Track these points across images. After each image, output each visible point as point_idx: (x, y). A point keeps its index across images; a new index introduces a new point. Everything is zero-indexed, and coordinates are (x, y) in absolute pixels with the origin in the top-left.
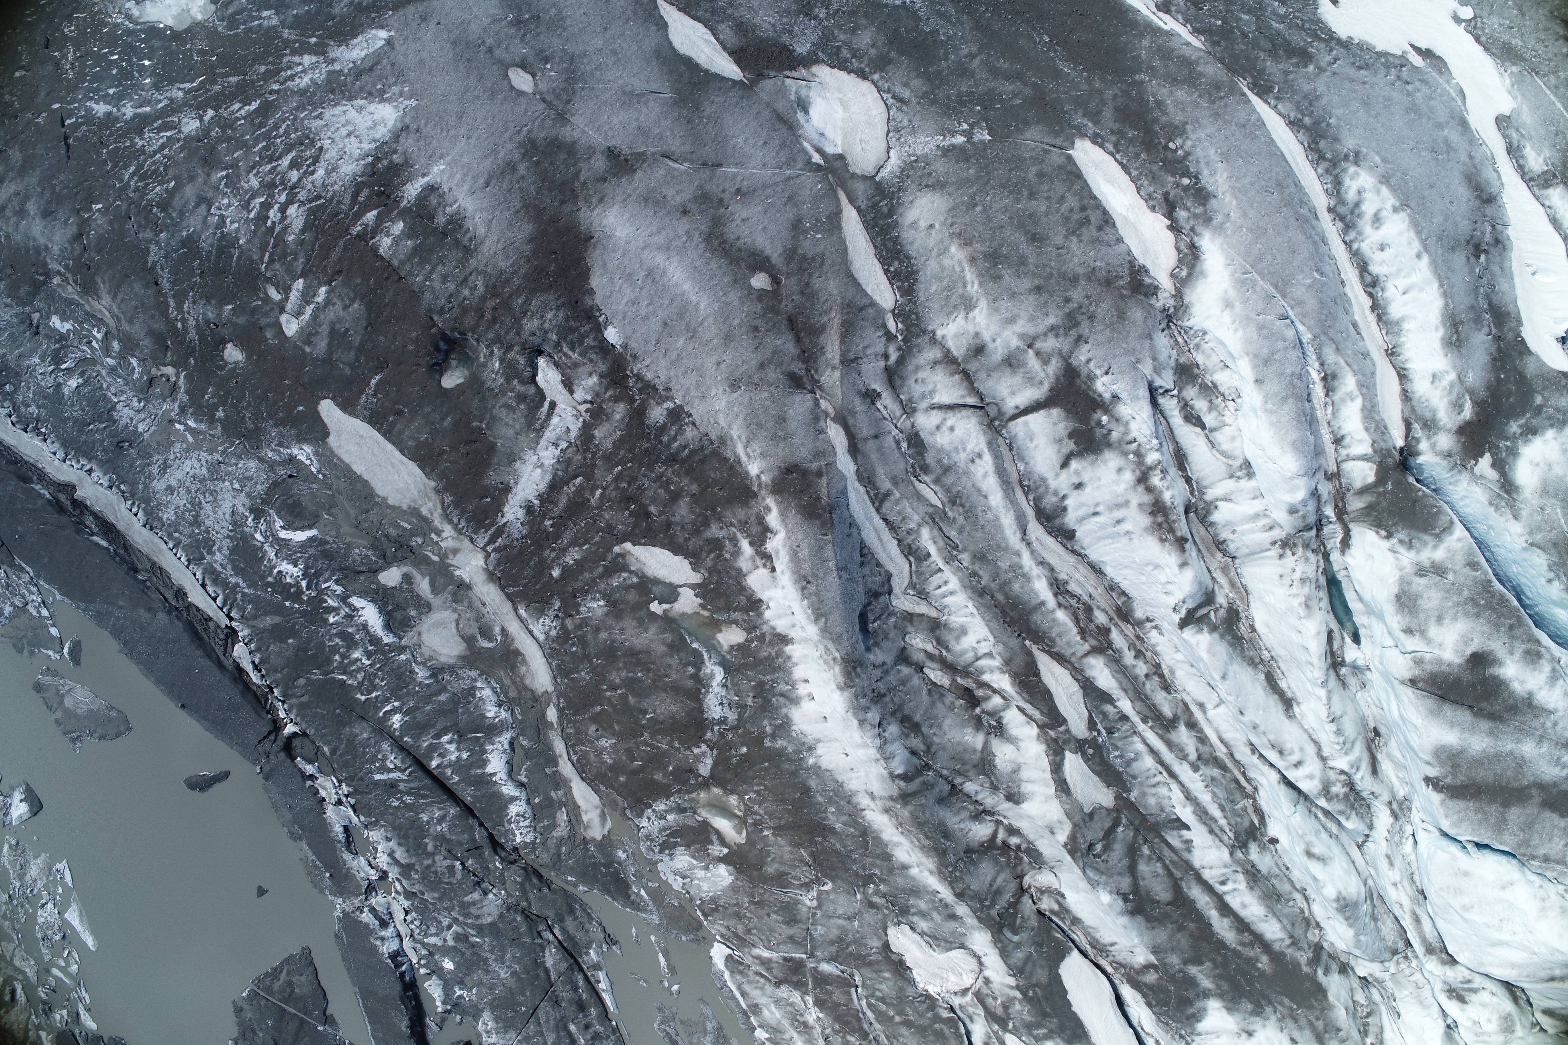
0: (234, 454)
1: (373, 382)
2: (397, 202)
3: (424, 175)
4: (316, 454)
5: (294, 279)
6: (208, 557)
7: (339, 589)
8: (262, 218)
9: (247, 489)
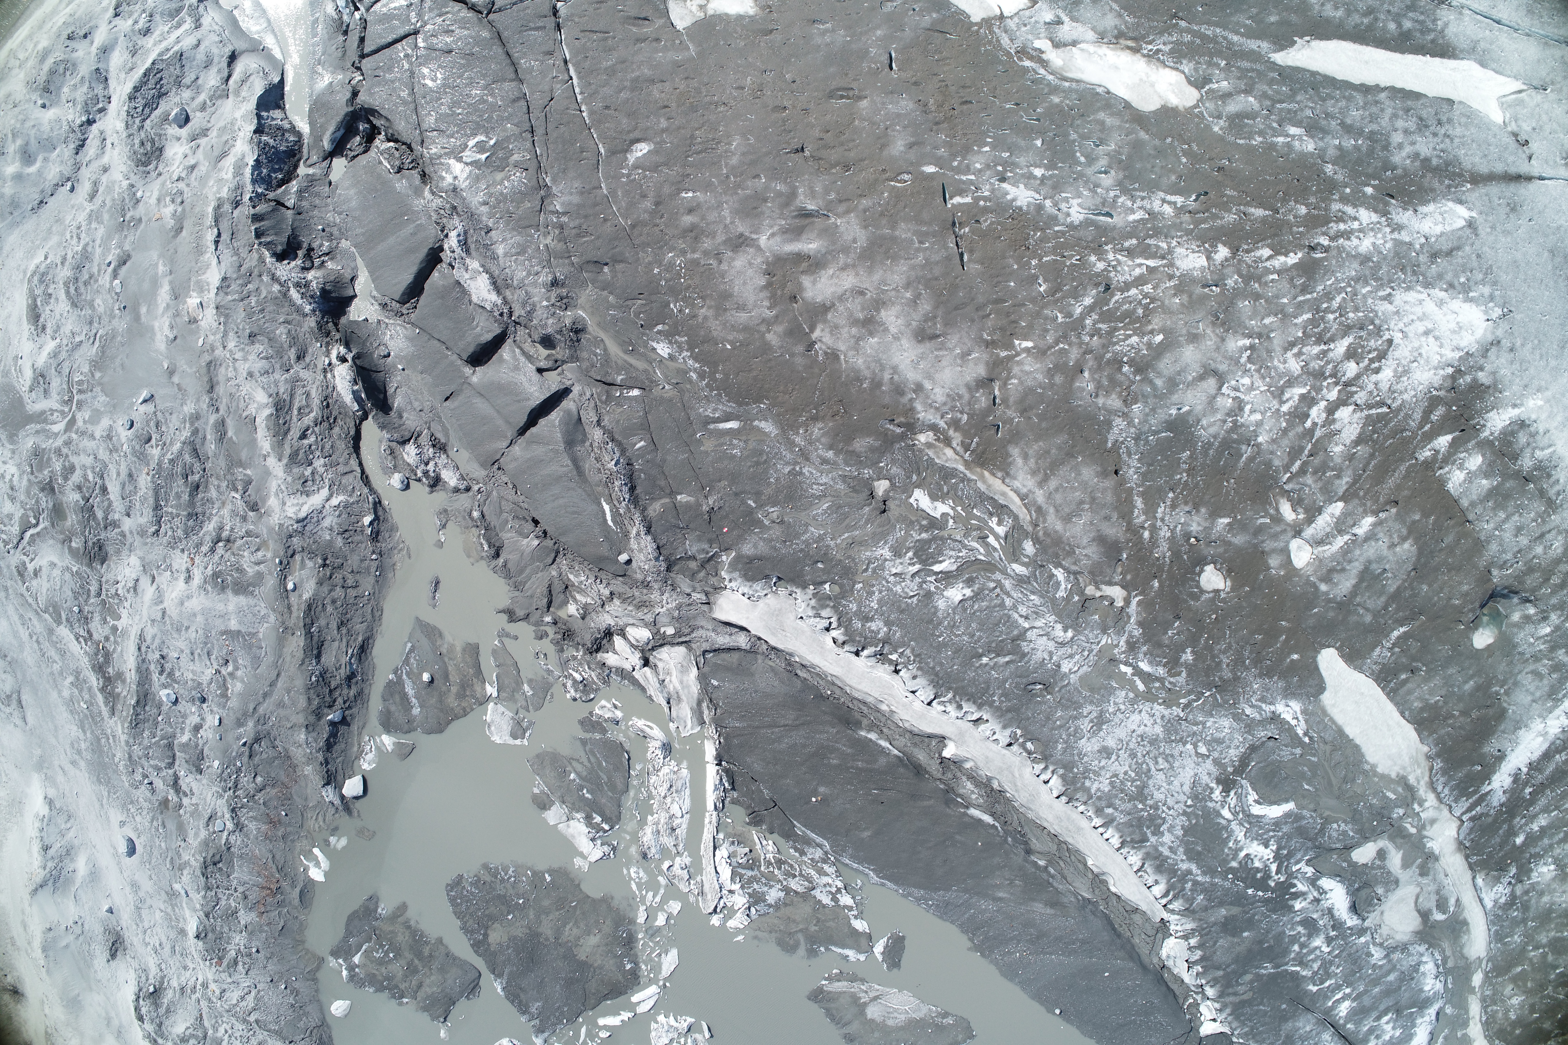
0: (1201, 708)
1: (1396, 634)
2: (1476, 430)
3: (1515, 406)
4: (1304, 712)
5: (1330, 501)
6: (1153, 839)
7: (1310, 871)
8: (1299, 415)
9: (1216, 754)
